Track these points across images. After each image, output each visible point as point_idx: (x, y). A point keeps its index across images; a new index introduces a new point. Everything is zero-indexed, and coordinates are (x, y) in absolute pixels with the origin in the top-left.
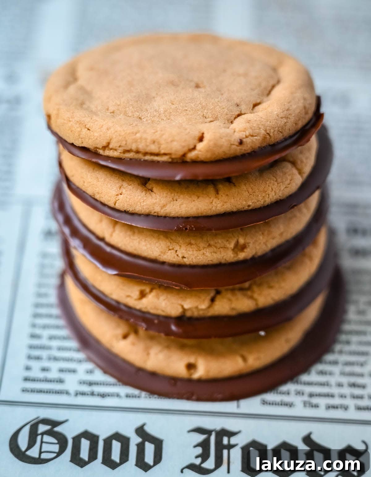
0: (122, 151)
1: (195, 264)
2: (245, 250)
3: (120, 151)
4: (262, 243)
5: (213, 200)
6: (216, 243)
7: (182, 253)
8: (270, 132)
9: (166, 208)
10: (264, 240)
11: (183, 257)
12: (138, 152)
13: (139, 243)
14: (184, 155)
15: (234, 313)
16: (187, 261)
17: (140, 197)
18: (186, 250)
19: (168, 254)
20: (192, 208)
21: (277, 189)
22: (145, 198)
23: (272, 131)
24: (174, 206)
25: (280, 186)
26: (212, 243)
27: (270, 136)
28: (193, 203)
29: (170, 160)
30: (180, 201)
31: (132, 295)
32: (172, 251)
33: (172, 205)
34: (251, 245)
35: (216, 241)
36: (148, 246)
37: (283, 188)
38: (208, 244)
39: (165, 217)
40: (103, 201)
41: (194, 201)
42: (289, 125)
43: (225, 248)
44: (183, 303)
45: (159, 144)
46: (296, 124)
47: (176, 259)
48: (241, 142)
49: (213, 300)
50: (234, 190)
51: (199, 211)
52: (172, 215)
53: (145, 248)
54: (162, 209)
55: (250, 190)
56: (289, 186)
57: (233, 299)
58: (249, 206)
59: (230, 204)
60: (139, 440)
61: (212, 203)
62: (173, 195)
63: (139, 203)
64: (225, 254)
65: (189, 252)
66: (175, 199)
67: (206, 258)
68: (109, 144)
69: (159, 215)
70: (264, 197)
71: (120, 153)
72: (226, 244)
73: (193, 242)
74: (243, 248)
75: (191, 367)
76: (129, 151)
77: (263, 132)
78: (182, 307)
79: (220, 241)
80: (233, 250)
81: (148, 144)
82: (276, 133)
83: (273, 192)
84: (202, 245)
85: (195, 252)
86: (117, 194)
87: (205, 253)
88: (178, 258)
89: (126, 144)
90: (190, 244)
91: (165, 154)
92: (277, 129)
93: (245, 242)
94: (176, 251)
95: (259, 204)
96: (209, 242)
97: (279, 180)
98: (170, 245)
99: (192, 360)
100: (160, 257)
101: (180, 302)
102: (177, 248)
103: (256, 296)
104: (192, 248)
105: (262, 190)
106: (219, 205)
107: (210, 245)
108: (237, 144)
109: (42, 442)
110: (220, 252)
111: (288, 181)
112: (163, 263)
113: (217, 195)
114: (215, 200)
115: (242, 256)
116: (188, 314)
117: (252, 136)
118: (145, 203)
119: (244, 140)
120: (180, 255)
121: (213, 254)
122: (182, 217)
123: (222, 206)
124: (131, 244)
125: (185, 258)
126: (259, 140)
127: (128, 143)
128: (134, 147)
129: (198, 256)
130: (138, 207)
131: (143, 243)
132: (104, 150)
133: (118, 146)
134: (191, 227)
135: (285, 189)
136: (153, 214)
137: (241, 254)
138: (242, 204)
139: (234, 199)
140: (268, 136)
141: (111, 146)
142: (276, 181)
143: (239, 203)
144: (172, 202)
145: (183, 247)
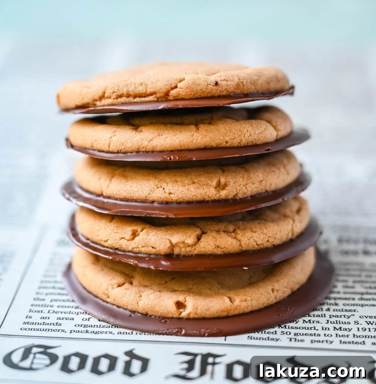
0: (115, 97)
1: (181, 200)
2: (226, 188)
3: (113, 97)
4: (242, 185)
5: (194, 134)
6: (199, 181)
7: (169, 189)
8: (243, 81)
9: (153, 142)
10: (244, 183)
11: (170, 193)
12: (128, 96)
13: (131, 186)
14: (167, 94)
15: (219, 251)
16: (174, 197)
17: (130, 136)
18: (173, 186)
19: (156, 191)
20: (175, 140)
21: (252, 131)
22: (134, 136)
23: (245, 81)
24: (160, 140)
25: (255, 130)
26: (196, 181)
27: (243, 84)
28: (176, 136)
29: (156, 99)
30: (164, 136)
31: (125, 236)
32: (160, 188)
33: (158, 139)
34: (231, 184)
35: (199, 179)
36: (139, 187)
37: (258, 132)
38: (192, 182)
39: (153, 152)
40: (99, 148)
41: (177, 134)
42: (261, 81)
43: (207, 185)
44: (170, 238)
45: (146, 85)
46: (268, 83)
47: (164, 195)
48: (217, 84)
49: (199, 238)
50: (212, 127)
51: (182, 143)
52: (158, 149)
53: (136, 189)
54: (149, 142)
55: (227, 128)
56: (264, 132)
57: (218, 237)
58: (227, 142)
59: (209, 138)
60: (127, 358)
61: (193, 136)
62: (159, 131)
63: (129, 140)
64: (208, 190)
65: (175, 188)
66: (160, 135)
67: (191, 193)
68: (104, 93)
69: (147, 151)
70: (240, 135)
71: (114, 99)
72: (209, 182)
73: (178, 179)
74: (225, 186)
75: (180, 305)
76: (121, 96)
77: (236, 80)
78: (171, 242)
79: (203, 179)
80: (215, 188)
81: (137, 86)
82: (248, 83)
83: (248, 133)
84: (186, 182)
85: (180, 188)
86: (111, 136)
87: (189, 188)
88: (166, 194)
89: (118, 90)
90: (177, 181)
91: (151, 94)
92: (249, 81)
93: (226, 181)
94: (164, 189)
95: (236, 143)
96: (193, 180)
97: (254, 126)
98: (158, 183)
99: (181, 298)
100: (149, 195)
101: (168, 237)
102: (164, 185)
103: (239, 237)
104: (177, 184)
105: (238, 129)
106: (199, 138)
107: (193, 183)
108: (213, 84)
109: (34, 357)
110: (204, 188)
111: (263, 129)
112: (153, 202)
113: (197, 130)
114: (195, 134)
115: (223, 194)
116: (177, 251)
117: (227, 81)
118: (134, 140)
119: (220, 82)
120: (167, 192)
121: (196, 189)
122: (167, 151)
123: (202, 139)
124: (125, 189)
125: (172, 194)
126: (233, 85)
127: (120, 89)
128: (125, 91)
129: (183, 191)
130: (128, 144)
131: (135, 185)
132: (101, 101)
133: (112, 92)
134: (175, 157)
135: (260, 134)
136: (142, 150)
137: (222, 191)
138: (220, 139)
139: (212, 133)
140: (241, 84)
141: (106, 95)
142: (251, 126)
143: (217, 138)
144: (158, 137)
145: (170, 185)
